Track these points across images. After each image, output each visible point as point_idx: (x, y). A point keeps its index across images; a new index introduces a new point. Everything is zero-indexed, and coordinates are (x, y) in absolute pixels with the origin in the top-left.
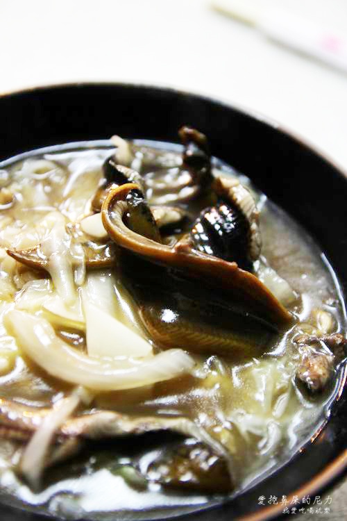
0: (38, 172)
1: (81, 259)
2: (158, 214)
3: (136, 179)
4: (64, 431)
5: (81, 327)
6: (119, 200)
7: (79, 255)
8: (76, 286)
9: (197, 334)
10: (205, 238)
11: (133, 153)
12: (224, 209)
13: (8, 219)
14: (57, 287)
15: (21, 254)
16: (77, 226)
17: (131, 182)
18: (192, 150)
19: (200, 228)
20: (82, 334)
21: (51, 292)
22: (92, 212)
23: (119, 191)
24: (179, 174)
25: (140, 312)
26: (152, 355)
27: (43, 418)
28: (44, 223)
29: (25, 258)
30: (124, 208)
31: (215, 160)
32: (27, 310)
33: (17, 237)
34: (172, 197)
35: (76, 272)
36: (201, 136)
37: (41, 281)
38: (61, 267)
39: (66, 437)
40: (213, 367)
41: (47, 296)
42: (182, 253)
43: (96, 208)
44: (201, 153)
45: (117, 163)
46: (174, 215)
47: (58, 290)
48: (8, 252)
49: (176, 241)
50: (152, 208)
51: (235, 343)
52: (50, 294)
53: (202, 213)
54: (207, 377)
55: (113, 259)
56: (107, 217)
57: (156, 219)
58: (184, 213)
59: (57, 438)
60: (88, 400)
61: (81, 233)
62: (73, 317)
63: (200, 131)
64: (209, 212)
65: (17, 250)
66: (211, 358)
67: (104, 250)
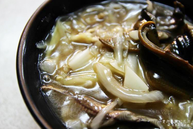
0: (116, 9)
1: (127, 47)
2: (160, 34)
3: (154, 19)
4: (110, 115)
5: (123, 74)
6: (146, 27)
7: (127, 45)
8: (123, 58)
9: (167, 86)
10: (177, 47)
11: (154, 8)
12: (186, 37)
13: (101, 26)
14: (116, 56)
15: (104, 41)
16: (128, 33)
17: (152, 20)
18: (177, 11)
19: (175, 42)
20: (123, 77)
21: (113, 58)
22: (134, 29)
23: (147, 23)
24: (171, 19)
25: (146, 73)
26: (148, 91)
27: (102, 108)
28: (115, 30)
29: (106, 43)
30: (148, 30)
31: (186, 16)
32: (103, 64)
33: (104, 33)
34: (166, 27)
35: (124, 52)
36: (182, 6)
37: (110, 53)
38: (119, 49)
39: (110, 117)
40: (171, 100)
41: (111, 59)
42: (168, 54)
43: (136, 28)
44: (181, 12)
45: (147, 11)
46: (166, 36)
47: (116, 58)
48: (100, 40)
49: (165, 46)
50: (158, 31)
51: (181, 93)
52: (113, 59)
53: (178, 37)
54: (168, 104)
55: (139, 49)
56: (141, 33)
57: (159, 36)
58: (170, 35)
59: (107, 117)
60: (120, 104)
61: (128, 36)
62: (120, 70)
63: (182, 3)
64: (180, 37)
65: (103, 39)
66: (171, 97)
67: (137, 45)
